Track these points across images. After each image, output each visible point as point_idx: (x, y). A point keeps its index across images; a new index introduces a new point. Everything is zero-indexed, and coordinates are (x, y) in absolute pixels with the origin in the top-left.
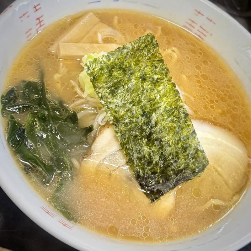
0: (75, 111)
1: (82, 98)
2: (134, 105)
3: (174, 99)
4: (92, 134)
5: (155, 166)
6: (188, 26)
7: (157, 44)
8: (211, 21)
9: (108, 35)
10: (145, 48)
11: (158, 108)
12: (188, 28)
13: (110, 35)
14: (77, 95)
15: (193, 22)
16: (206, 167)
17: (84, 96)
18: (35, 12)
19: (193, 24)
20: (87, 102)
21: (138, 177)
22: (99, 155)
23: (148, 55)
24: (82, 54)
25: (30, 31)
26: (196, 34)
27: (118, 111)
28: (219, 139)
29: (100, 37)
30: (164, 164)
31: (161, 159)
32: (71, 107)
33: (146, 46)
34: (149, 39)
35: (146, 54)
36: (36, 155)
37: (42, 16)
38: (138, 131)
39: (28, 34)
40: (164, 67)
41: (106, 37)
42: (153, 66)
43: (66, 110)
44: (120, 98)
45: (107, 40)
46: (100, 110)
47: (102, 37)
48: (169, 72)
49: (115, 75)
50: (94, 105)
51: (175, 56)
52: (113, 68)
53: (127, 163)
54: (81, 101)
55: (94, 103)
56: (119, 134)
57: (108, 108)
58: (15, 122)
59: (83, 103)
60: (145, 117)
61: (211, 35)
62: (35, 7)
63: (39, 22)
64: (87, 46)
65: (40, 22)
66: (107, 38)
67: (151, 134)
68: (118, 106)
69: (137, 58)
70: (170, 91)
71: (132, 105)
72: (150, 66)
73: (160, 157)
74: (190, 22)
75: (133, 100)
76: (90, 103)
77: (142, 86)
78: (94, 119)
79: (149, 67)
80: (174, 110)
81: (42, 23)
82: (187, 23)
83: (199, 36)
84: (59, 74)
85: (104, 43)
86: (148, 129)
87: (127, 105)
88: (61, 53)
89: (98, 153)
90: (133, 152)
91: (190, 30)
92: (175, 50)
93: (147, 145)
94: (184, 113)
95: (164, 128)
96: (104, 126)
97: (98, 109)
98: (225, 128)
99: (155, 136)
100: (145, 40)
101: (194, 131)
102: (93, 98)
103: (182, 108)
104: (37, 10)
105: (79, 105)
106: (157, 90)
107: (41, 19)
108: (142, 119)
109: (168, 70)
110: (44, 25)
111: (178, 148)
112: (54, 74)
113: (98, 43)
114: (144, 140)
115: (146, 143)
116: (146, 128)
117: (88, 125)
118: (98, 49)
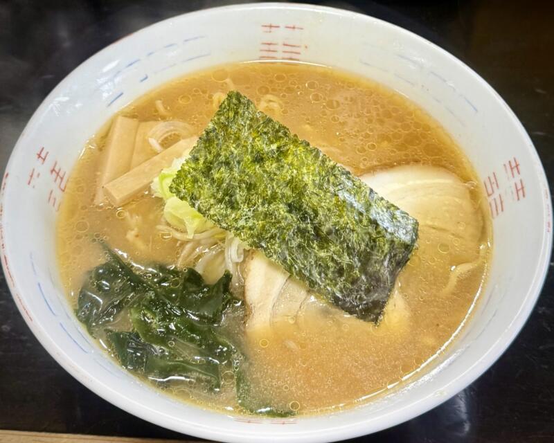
0: (189, 267)
1: (188, 242)
2: (269, 203)
3: (319, 163)
4: (235, 283)
5: (350, 271)
6: (265, 54)
7: (249, 100)
8: (294, 28)
9: (164, 134)
10: (236, 117)
11: (304, 187)
12: (268, 58)
13: (167, 132)
14: (179, 242)
15: (269, 44)
16: (417, 230)
17: (191, 237)
18: (43, 163)
19: (272, 48)
20: (198, 243)
21: (336, 301)
22: (263, 305)
23: (245, 123)
24: (146, 182)
25: (52, 196)
26: (283, 59)
27: (252, 226)
28: (411, 183)
29: (155, 143)
30: (360, 261)
31: (351, 257)
32: (179, 264)
33: (236, 113)
34: (234, 100)
35: (243, 123)
36: (177, 359)
37: (56, 164)
38: (297, 236)
39: (52, 201)
40: (277, 127)
41: (163, 138)
42: (261, 134)
43: (175, 272)
44: (244, 205)
45: (167, 143)
46: (224, 242)
47: (158, 141)
48: (288, 129)
49: (218, 179)
50: (212, 240)
51: (275, 106)
52: (209, 169)
53: (309, 292)
54: (188, 246)
55: (210, 237)
56: (275, 257)
57: (237, 229)
58: (118, 335)
59: (194, 249)
60: (294, 211)
61: (306, 47)
62: (39, 156)
63: (56, 175)
64: (146, 166)
65: (58, 174)
66: (166, 139)
67: (317, 229)
68: (249, 218)
69: (233, 136)
70: (306, 155)
71: (266, 206)
72: (258, 137)
73: (348, 255)
74: (266, 47)
75: (264, 197)
76: (203, 242)
77: (265, 171)
78: (224, 259)
79: (257, 139)
80: (326, 178)
81: (61, 174)
82: (261, 50)
83: (291, 59)
84: (133, 230)
85: (166, 148)
86: (309, 225)
87: (260, 209)
88: (117, 198)
89: (261, 304)
90: (308, 269)
91: (273, 58)
92: (271, 99)
93: (321, 248)
94: (343, 174)
95: (329, 210)
96: (244, 261)
97: (220, 243)
98: (408, 163)
99: (324, 229)
100: (229, 105)
101: (371, 191)
102: (204, 231)
103: (336, 168)
104: (44, 160)
105: (190, 254)
106: (288, 164)
107: (57, 169)
108: (292, 217)
109: (285, 128)
110: (64, 174)
111: (364, 226)
112: (126, 235)
113: (158, 154)
114: (313, 243)
115: (319, 247)
116: (304, 226)
117: (220, 274)
118: (164, 162)
